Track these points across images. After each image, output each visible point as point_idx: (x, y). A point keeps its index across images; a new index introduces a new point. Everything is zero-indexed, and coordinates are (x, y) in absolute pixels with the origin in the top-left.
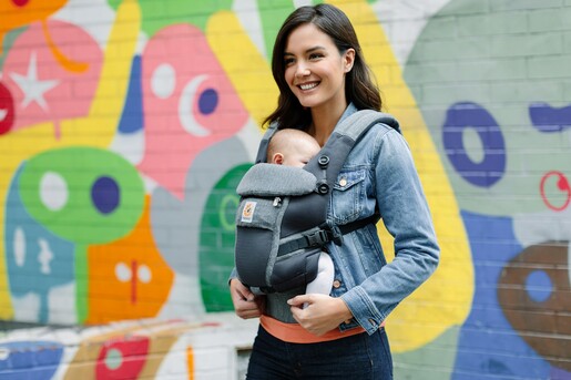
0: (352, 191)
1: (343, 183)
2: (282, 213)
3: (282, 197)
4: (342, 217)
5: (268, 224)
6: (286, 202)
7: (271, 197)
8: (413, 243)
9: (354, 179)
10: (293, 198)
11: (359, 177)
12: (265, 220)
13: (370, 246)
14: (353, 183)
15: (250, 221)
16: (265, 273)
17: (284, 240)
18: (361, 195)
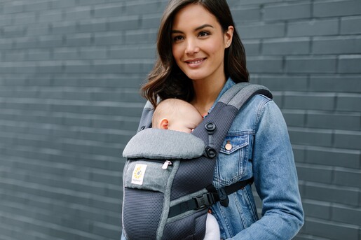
0: (237, 154)
1: (228, 147)
2: (172, 176)
3: (172, 160)
4: (227, 179)
5: (159, 187)
6: (176, 164)
7: (161, 160)
8: (281, 205)
9: (238, 144)
10: (183, 161)
11: (244, 142)
12: (156, 182)
13: (248, 206)
14: (238, 147)
15: (141, 183)
16: (155, 234)
17: (174, 203)
18: (245, 158)
